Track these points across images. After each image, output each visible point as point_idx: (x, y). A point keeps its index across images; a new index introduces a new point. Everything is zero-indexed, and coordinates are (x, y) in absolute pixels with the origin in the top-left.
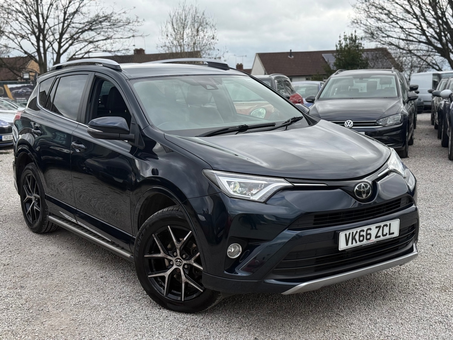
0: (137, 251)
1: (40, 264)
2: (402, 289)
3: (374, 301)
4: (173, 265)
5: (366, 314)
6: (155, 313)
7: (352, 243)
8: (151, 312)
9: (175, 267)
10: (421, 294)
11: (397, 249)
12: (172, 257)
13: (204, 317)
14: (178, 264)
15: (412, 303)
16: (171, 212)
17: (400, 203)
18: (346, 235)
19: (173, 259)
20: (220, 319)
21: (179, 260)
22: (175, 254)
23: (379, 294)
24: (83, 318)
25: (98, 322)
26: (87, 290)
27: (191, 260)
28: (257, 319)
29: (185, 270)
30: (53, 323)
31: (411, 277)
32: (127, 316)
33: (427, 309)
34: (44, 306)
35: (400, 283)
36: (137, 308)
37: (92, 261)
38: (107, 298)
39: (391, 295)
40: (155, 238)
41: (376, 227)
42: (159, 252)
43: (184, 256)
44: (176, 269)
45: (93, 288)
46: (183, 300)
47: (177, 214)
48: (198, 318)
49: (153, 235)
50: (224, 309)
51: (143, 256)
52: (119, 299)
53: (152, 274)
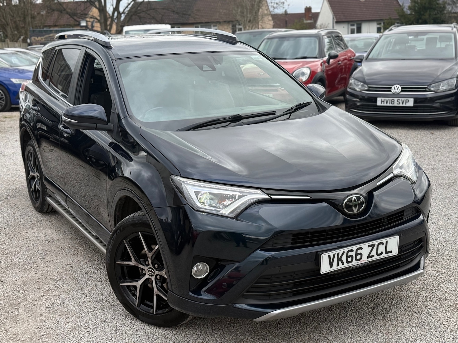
0: (108, 256)
1: (30, 252)
2: (409, 305)
3: (372, 321)
4: (145, 274)
5: (357, 340)
6: (126, 324)
7: (338, 265)
8: (122, 323)
9: (147, 276)
10: (428, 313)
11: (398, 267)
12: (144, 266)
13: (177, 333)
14: (150, 274)
15: (415, 326)
16: (141, 217)
17: (403, 215)
18: (329, 256)
19: (146, 268)
20: (194, 336)
21: (151, 270)
22: (147, 263)
23: (380, 311)
24: (50, 326)
25: (63, 333)
26: (66, 288)
27: (162, 272)
28: (234, 339)
29: (156, 280)
30: (17, 331)
31: (424, 289)
32: (96, 326)
33: (430, 336)
34: (16, 307)
35: (409, 297)
36: (109, 316)
37: (84, 250)
38: (83, 301)
39: (394, 313)
40: (126, 245)
41: (369, 246)
42: (130, 260)
43: (156, 266)
44: (148, 279)
45: (73, 286)
46: (155, 313)
47: (148, 221)
48: (170, 334)
49: (124, 241)
50: (202, 323)
51: (115, 263)
52: (95, 303)
53: (124, 283)
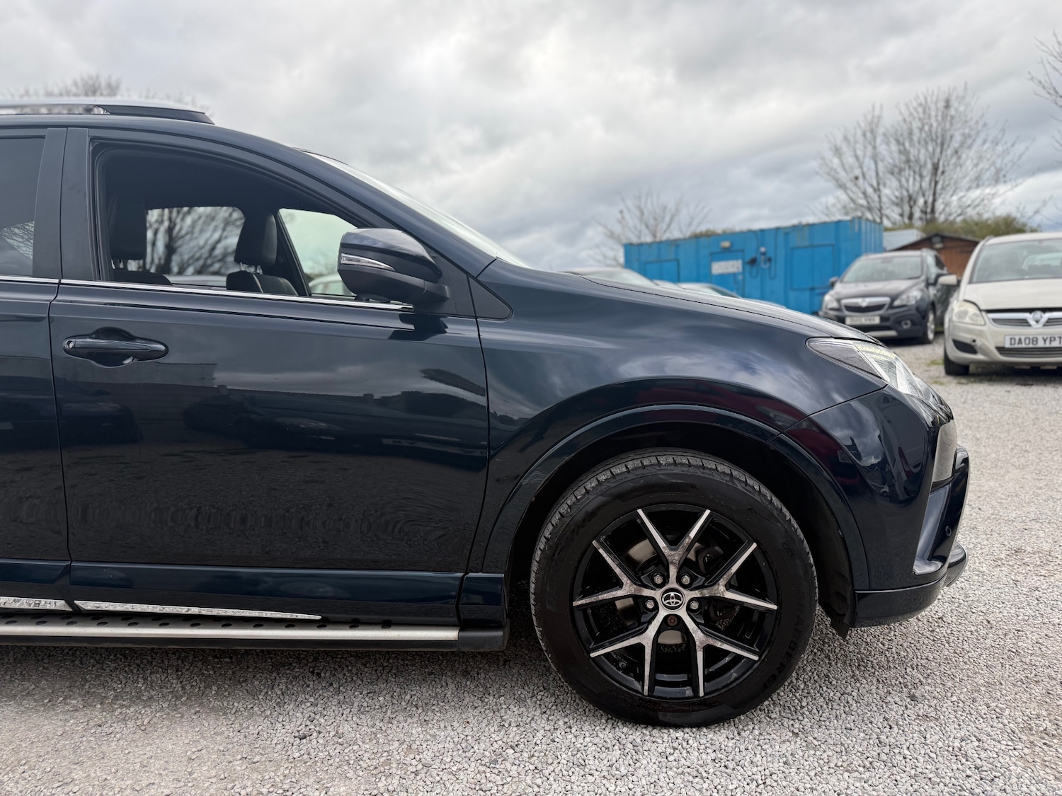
4: (657, 611)
9: (663, 613)
12: (650, 588)
14: (673, 605)
16: (639, 472)
21: (672, 594)
22: (658, 580)
27: (716, 587)
29: (692, 612)
40: (601, 551)
43: (685, 580)
44: (668, 618)
46: (702, 694)
47: (663, 474)
49: (594, 542)
51: (570, 605)
53: (604, 647)
